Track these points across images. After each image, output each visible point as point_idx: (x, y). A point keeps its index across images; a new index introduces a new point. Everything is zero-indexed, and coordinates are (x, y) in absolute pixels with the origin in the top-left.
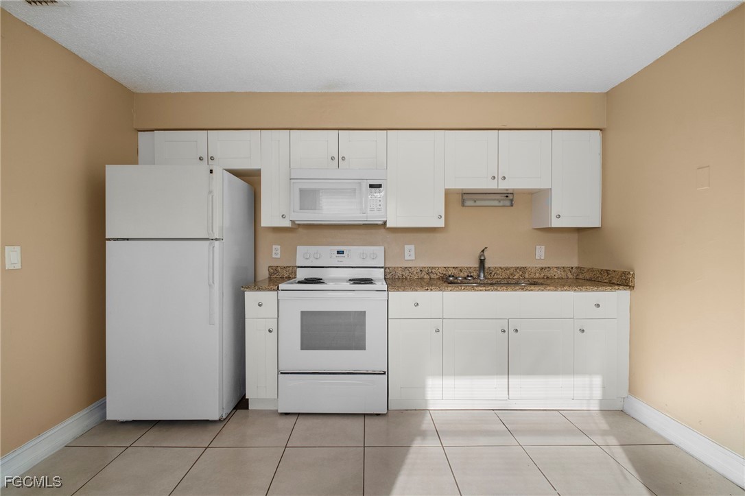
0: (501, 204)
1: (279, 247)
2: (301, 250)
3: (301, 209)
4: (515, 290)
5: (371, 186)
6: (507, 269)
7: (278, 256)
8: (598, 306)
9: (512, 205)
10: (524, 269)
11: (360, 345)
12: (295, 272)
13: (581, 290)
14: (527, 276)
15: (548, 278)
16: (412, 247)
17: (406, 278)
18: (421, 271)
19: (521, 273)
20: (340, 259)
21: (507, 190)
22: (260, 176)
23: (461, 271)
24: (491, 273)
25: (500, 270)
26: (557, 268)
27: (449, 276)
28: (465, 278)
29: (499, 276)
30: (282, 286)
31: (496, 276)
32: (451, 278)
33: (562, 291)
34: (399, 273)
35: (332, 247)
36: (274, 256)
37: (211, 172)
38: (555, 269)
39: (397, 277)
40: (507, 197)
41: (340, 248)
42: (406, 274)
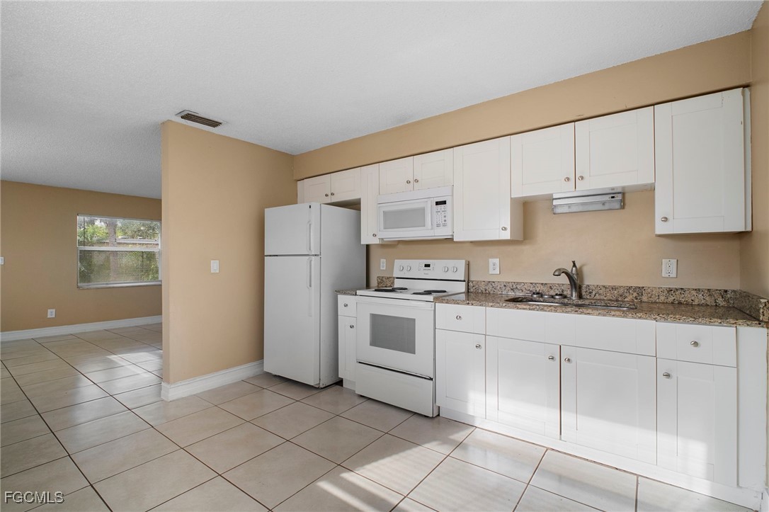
0: (607, 207)
1: (385, 260)
2: (398, 263)
3: (385, 228)
4: (567, 312)
5: (437, 203)
6: (614, 288)
7: (384, 269)
8: (696, 344)
9: (623, 207)
10: (640, 290)
11: (410, 349)
12: (393, 282)
13: (666, 320)
14: (645, 298)
15: (680, 303)
16: (497, 261)
17: (489, 293)
18: (505, 286)
19: (635, 294)
20: (426, 272)
21: (613, 189)
22: (360, 204)
23: (551, 288)
24: (590, 293)
25: (604, 289)
26: (698, 290)
27: (534, 293)
28: (552, 297)
29: (602, 297)
30: (359, 292)
31: (597, 297)
32: (535, 296)
33: (633, 318)
34: (482, 288)
35: (421, 261)
36: (382, 268)
37: (310, 207)
38: (694, 293)
39: (480, 291)
40: (613, 197)
41: (427, 262)
42: (490, 288)
